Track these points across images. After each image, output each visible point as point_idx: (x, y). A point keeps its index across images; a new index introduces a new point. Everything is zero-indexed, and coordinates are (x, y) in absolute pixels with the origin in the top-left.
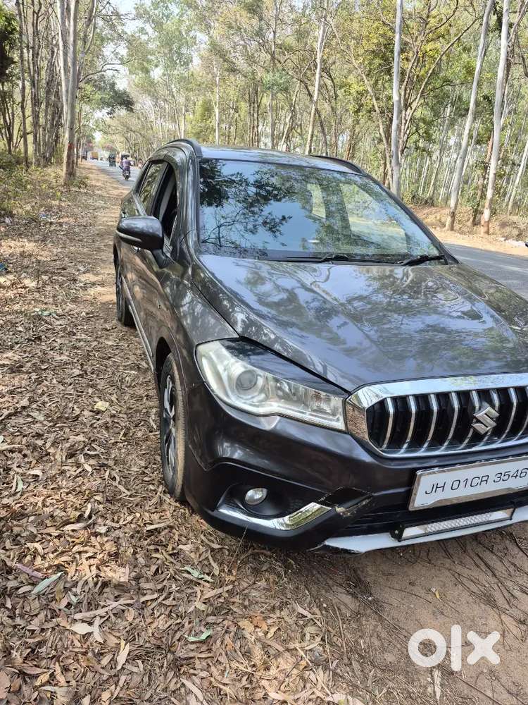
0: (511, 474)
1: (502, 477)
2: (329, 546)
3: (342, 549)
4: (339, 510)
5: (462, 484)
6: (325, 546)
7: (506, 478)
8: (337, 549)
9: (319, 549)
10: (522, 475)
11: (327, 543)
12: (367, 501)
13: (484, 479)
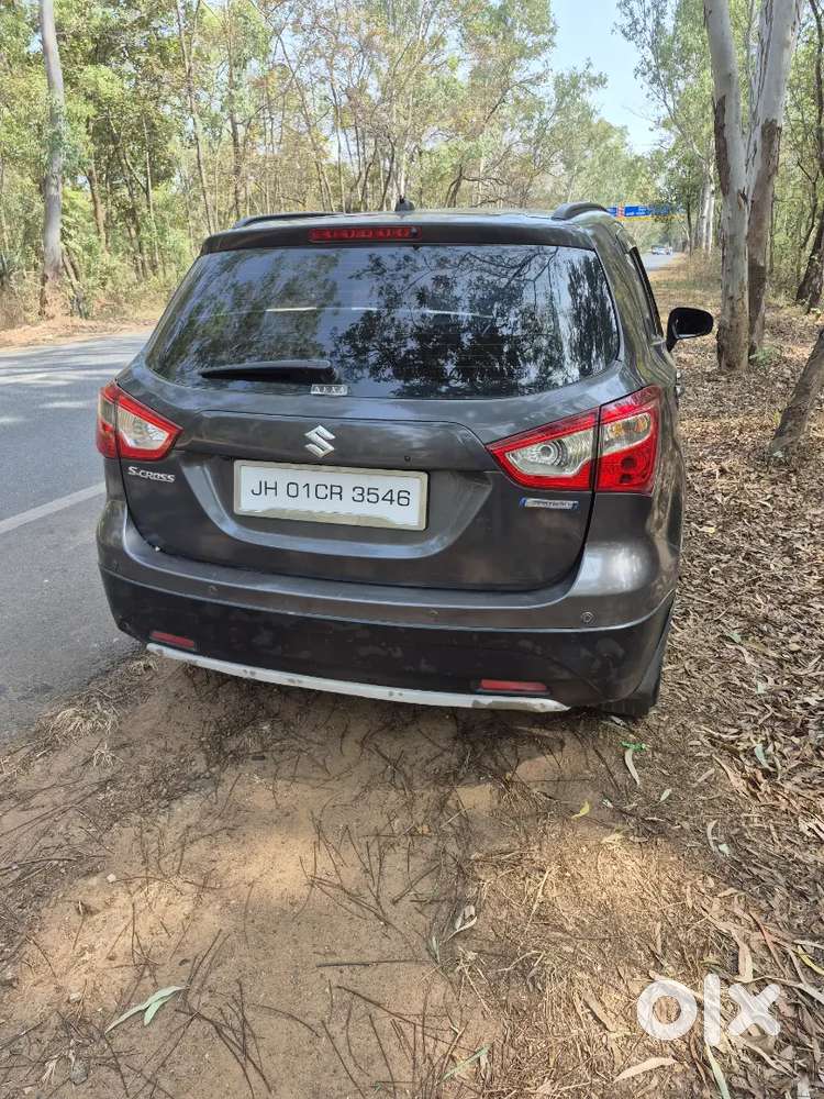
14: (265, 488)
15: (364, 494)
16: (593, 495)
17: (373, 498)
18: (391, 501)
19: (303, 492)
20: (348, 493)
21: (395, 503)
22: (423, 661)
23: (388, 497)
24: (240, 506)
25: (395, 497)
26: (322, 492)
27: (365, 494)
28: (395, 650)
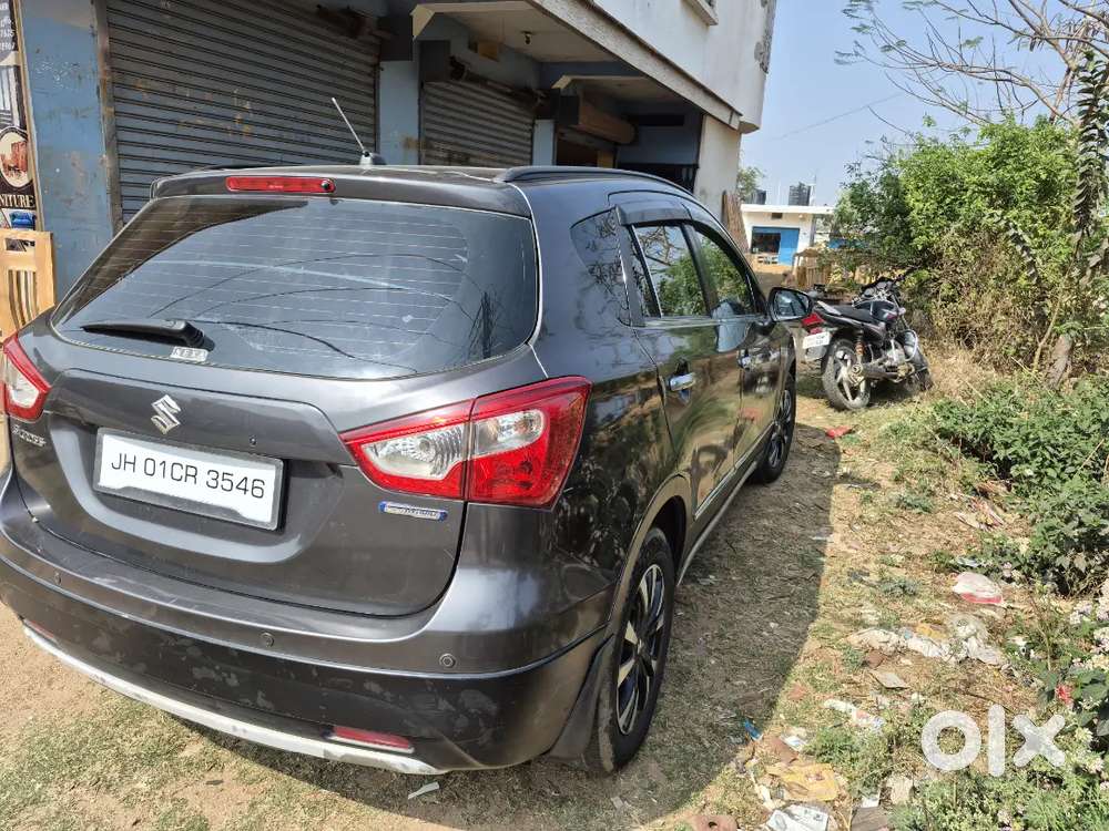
14: (125, 462)
15: (217, 480)
16: (465, 505)
17: (227, 485)
18: (245, 490)
19: (159, 469)
20: (203, 477)
21: (249, 493)
22: (260, 693)
23: (242, 486)
24: (99, 480)
25: (249, 487)
26: (178, 472)
27: (220, 479)
28: (230, 677)
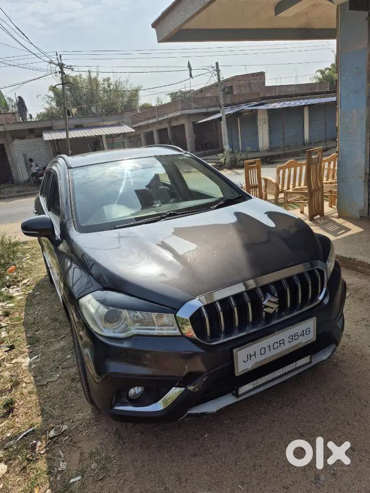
0: (299, 334)
1: (294, 338)
2: (191, 414)
3: (201, 413)
4: (191, 388)
5: (267, 350)
6: (189, 414)
7: (296, 337)
8: (197, 414)
9: (185, 418)
10: (307, 333)
11: (189, 412)
12: (206, 377)
13: (282, 343)
